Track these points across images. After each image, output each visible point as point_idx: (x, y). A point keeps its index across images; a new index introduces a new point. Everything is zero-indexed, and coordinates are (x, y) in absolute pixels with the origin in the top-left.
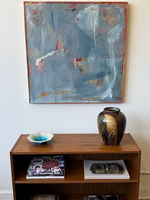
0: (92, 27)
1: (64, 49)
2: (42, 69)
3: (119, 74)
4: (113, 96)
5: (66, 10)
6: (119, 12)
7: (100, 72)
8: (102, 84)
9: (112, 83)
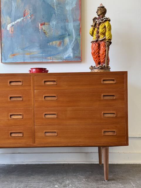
1: (30, 16)
2: (12, 32)
4: (74, 55)
7: (61, 34)
8: (63, 45)
9: (72, 44)
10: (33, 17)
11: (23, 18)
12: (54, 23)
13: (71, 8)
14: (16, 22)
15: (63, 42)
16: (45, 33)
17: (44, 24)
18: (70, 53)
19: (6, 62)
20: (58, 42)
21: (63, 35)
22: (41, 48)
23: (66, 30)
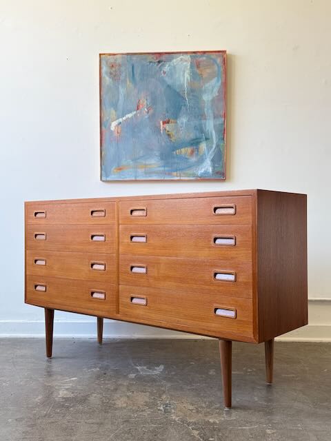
0: (182, 81)
1: (147, 109)
2: (118, 134)
3: (219, 140)
4: (213, 171)
5: (150, 62)
6: (216, 63)
7: (195, 138)
8: (197, 155)
9: (210, 153)
10: (151, 111)
11: (135, 112)
12: (183, 120)
13: (210, 98)
14: (124, 118)
15: (198, 149)
16: (169, 135)
17: (168, 123)
18: (207, 167)
19: (108, 179)
20: (189, 150)
21: (197, 139)
22: (162, 159)
23: (202, 131)
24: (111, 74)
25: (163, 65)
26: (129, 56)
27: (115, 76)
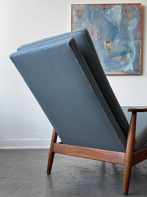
0: (117, 20)
1: (97, 35)
3: (137, 52)
4: (134, 69)
5: (99, 9)
6: (136, 10)
7: (123, 51)
8: (125, 60)
9: (132, 59)
10: (100, 36)
12: (117, 41)
13: (132, 29)
15: (125, 57)
16: (109, 49)
17: (109, 42)
18: (130, 67)
20: (120, 57)
21: (125, 51)
23: (128, 47)
24: (77, 15)
25: (107, 11)
26: (88, 6)
27: (80, 16)
